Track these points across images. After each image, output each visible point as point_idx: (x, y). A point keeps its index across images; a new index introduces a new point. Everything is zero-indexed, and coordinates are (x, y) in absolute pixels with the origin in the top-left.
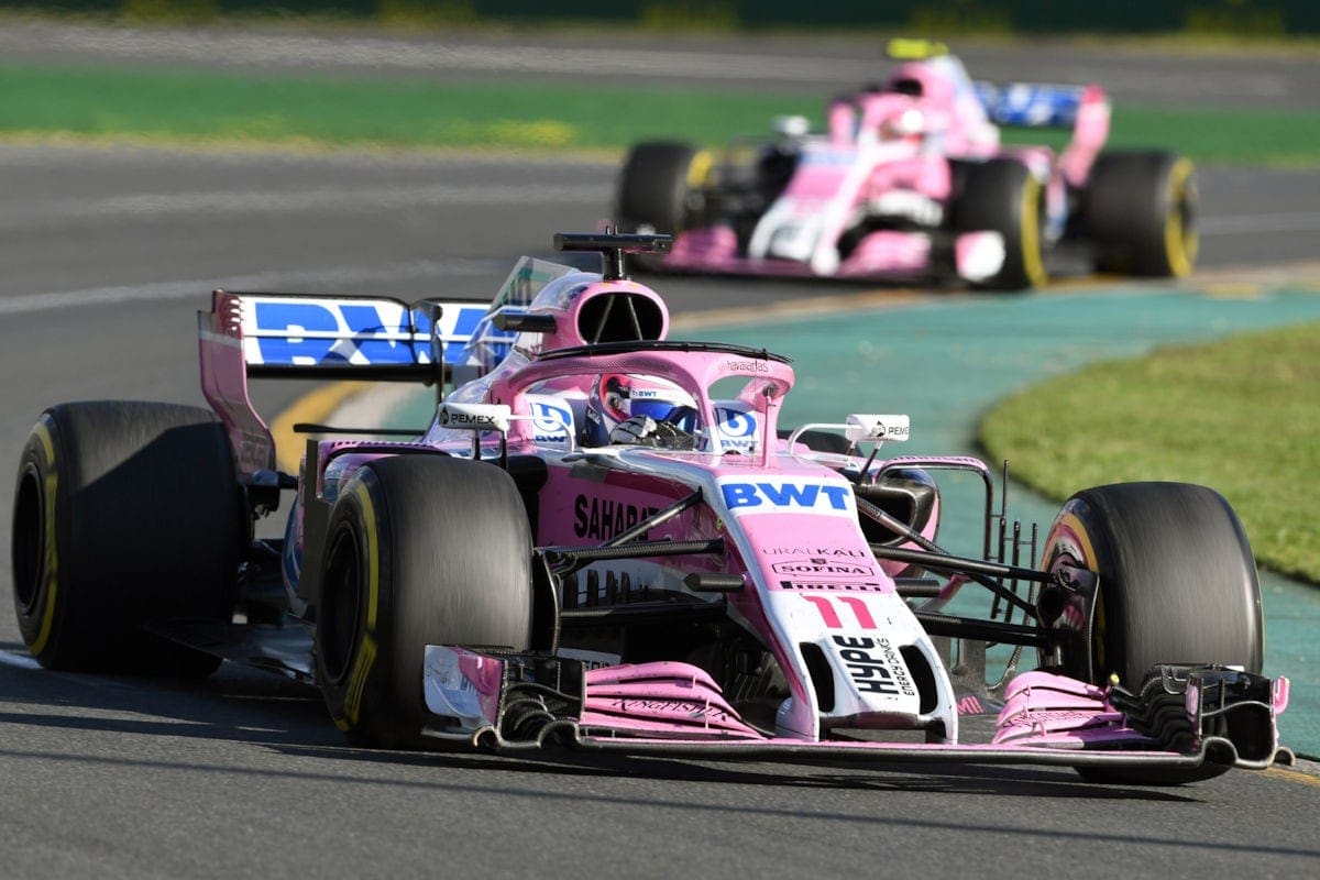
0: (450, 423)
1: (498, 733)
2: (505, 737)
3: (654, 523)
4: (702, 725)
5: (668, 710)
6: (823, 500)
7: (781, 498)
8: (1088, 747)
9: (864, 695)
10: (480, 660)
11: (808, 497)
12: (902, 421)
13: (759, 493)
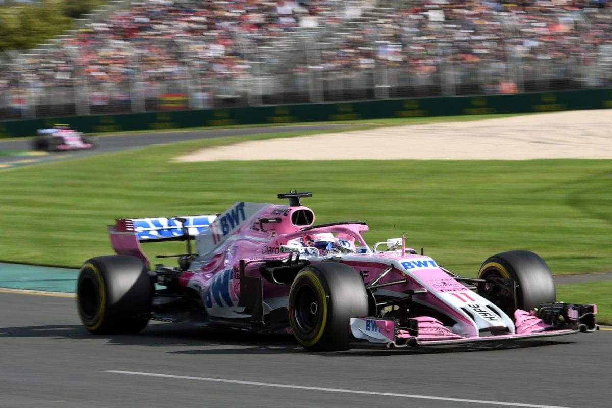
0: (284, 251)
1: (394, 343)
2: (397, 344)
3: (383, 276)
4: (443, 335)
5: (429, 331)
6: (429, 264)
7: (419, 264)
8: (546, 330)
9: (489, 321)
10: (386, 321)
11: (425, 264)
12: (400, 240)
13: (412, 264)
